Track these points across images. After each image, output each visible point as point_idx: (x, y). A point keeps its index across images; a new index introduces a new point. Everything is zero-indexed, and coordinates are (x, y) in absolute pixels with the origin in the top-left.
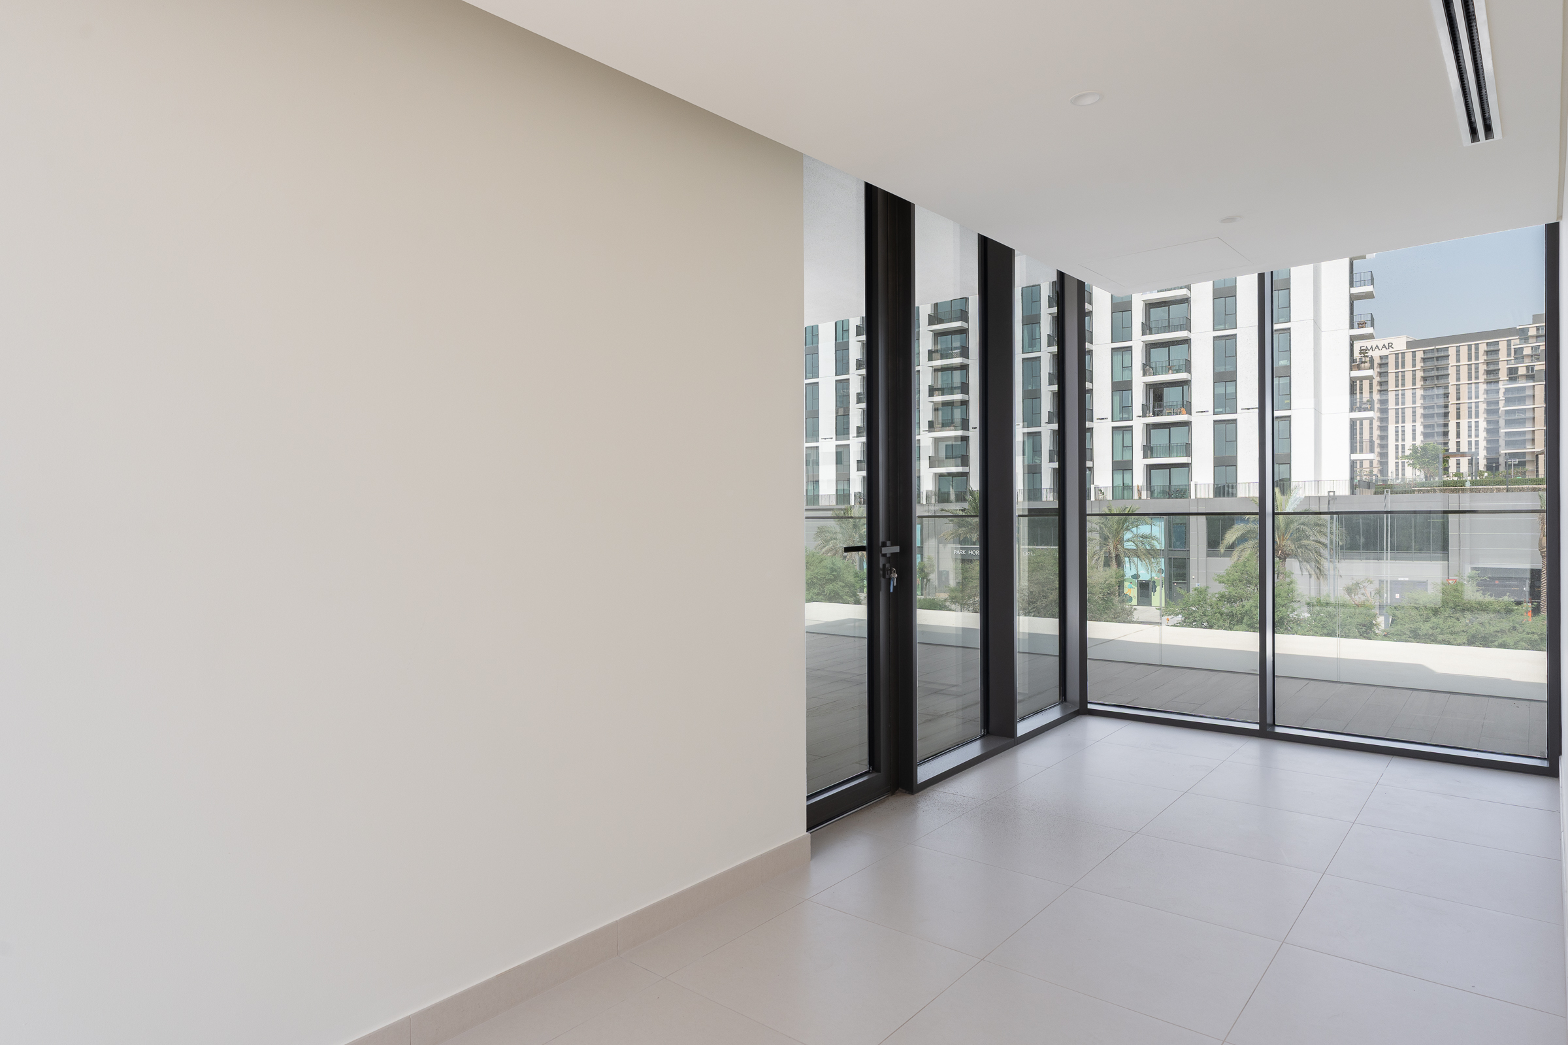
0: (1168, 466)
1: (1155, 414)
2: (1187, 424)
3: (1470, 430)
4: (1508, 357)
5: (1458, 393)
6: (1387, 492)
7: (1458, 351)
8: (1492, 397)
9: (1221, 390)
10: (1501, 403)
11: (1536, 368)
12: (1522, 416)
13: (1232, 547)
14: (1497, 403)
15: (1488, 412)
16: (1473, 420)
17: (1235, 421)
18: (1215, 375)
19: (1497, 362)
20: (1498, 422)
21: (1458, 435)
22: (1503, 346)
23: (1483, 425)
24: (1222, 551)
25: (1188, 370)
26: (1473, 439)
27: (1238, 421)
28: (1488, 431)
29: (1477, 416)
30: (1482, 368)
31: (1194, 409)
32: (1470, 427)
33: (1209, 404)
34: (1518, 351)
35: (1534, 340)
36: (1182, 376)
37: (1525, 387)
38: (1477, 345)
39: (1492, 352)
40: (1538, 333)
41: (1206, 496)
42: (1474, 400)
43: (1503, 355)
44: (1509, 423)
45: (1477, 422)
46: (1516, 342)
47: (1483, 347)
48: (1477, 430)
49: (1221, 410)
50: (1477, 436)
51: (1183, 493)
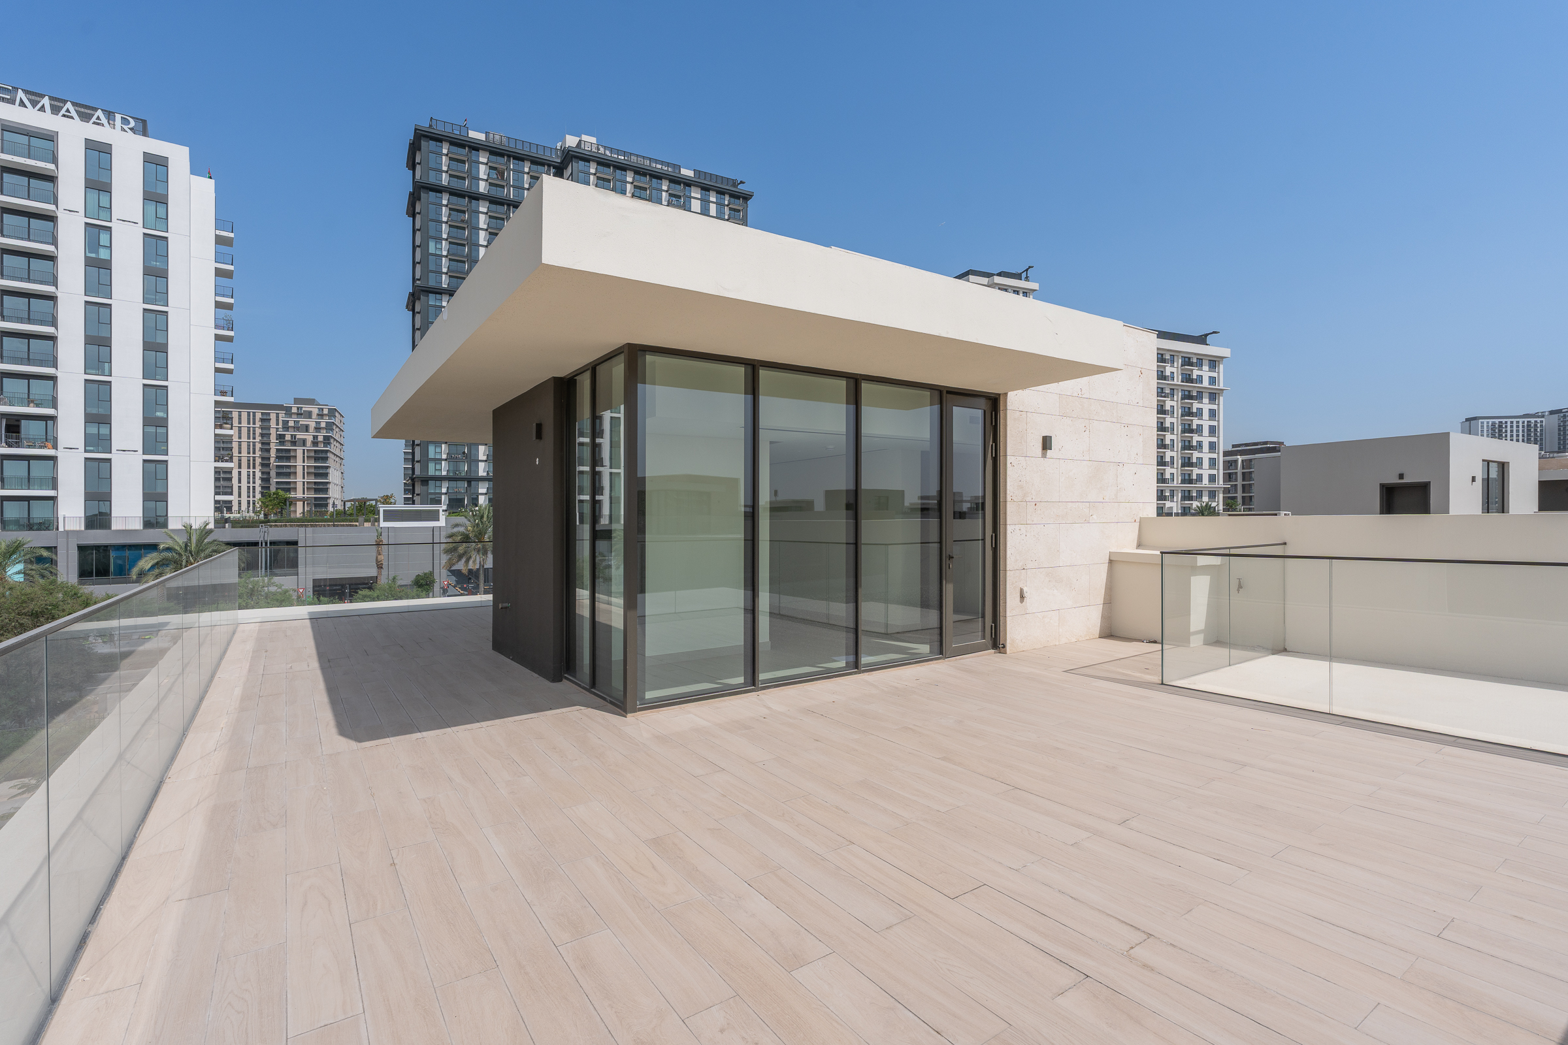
0: (28, 499)
1: (10, 446)
2: (53, 459)
3: (249, 478)
4: (248, 424)
5: (240, 448)
6: (262, 526)
7: (240, 416)
8: (266, 455)
9: (93, 430)
10: (272, 460)
11: (297, 437)
12: (288, 470)
13: (142, 574)
14: (269, 459)
15: (262, 465)
16: (251, 470)
17: (109, 460)
18: (86, 415)
19: (269, 428)
20: (269, 473)
21: (240, 481)
22: (273, 417)
23: (258, 475)
24: (135, 577)
25: (55, 406)
26: (251, 485)
27: (112, 460)
28: (262, 479)
29: (254, 468)
30: (258, 431)
31: (60, 445)
32: (249, 475)
33: (80, 443)
34: (285, 423)
35: (296, 416)
36: (49, 411)
37: (290, 449)
38: (254, 413)
39: (265, 420)
40: (298, 411)
41: (78, 529)
42: (251, 455)
43: (273, 424)
44: (278, 475)
45: (254, 472)
46: (282, 416)
47: (258, 416)
48: (254, 478)
49: (92, 448)
50: (254, 483)
51: (48, 525)
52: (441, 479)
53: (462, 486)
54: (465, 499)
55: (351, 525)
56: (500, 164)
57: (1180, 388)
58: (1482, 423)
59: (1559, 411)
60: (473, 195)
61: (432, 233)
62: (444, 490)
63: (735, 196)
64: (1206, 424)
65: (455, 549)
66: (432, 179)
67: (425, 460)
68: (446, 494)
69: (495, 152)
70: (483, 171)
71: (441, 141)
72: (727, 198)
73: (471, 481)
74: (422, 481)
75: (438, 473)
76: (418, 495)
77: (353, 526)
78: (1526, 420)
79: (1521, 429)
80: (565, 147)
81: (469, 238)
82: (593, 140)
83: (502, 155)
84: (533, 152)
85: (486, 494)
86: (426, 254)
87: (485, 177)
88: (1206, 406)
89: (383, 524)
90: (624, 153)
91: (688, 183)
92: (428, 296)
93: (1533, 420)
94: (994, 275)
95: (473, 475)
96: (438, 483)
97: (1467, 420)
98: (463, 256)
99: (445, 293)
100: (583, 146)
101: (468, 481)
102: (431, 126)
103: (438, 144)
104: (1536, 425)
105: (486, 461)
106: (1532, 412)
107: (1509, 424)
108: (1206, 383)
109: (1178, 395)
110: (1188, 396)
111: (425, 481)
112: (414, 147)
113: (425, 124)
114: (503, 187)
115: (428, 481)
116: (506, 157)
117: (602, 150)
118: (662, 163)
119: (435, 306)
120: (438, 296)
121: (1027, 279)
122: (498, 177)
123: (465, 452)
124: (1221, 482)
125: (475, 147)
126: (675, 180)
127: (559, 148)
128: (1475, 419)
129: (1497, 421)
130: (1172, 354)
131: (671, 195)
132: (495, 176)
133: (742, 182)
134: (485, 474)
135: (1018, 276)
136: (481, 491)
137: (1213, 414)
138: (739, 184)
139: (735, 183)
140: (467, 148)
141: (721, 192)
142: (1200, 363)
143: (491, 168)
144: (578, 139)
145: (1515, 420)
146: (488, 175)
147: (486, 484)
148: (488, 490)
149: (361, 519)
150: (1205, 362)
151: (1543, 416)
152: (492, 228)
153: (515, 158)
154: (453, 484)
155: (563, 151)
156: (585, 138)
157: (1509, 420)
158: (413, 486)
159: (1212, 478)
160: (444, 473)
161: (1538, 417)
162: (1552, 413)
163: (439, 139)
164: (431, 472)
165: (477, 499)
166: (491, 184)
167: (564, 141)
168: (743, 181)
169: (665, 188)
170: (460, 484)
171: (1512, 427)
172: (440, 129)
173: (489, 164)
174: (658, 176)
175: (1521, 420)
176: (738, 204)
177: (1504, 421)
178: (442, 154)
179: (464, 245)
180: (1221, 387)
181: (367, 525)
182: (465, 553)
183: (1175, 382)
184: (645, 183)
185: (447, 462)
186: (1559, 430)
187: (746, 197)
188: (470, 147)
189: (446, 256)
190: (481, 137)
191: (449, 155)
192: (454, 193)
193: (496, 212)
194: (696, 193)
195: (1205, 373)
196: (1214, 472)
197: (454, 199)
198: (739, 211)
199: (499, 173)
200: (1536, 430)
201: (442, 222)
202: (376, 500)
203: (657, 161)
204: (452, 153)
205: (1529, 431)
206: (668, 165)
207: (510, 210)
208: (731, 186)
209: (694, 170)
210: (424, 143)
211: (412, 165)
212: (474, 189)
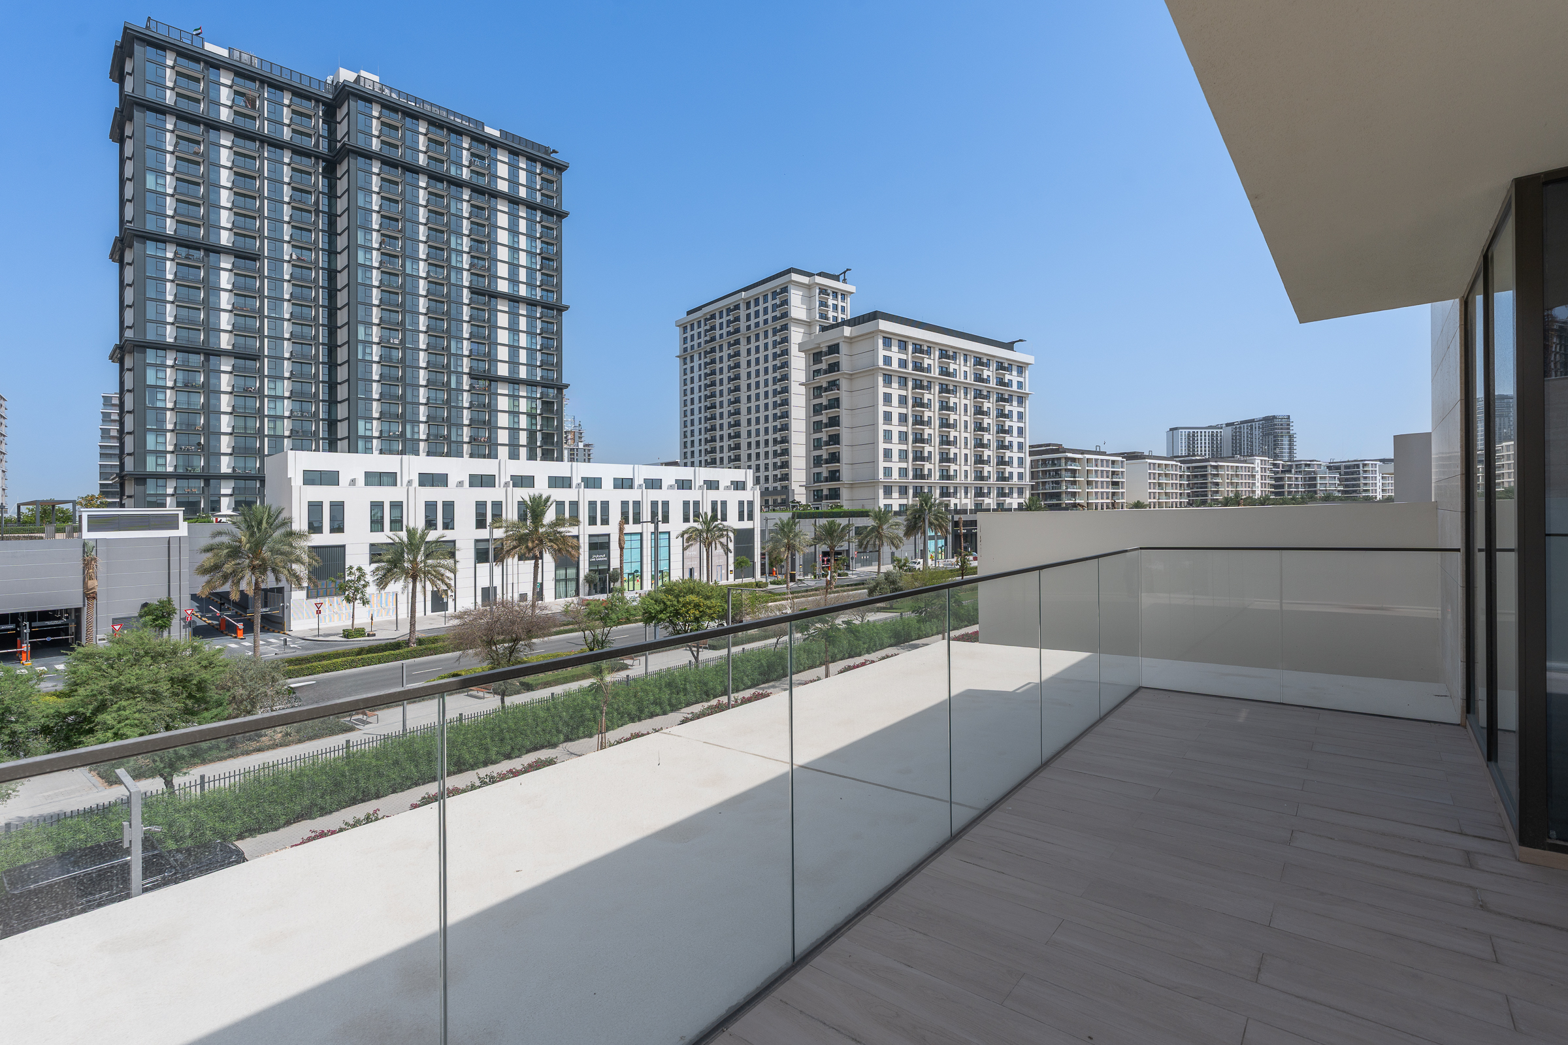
52: (166, 476)
53: (197, 485)
54: (200, 502)
55: (31, 538)
56: (250, 89)
57: (995, 391)
58: (1181, 432)
59: (1232, 424)
60: (211, 122)
61: (150, 163)
62: (170, 491)
63: (548, 165)
64: (1015, 425)
65: (216, 568)
66: (151, 94)
67: (141, 453)
68: (173, 495)
69: (242, 73)
70: (225, 95)
71: (164, 49)
72: (539, 166)
73: (209, 480)
74: (136, 479)
75: (160, 469)
76: (129, 497)
77: (35, 538)
78: (1211, 430)
79: (1207, 438)
80: (338, 82)
81: (206, 176)
82: (376, 78)
83: (253, 79)
84: (295, 82)
85: (231, 495)
86: (142, 191)
87: (229, 103)
88: (1013, 408)
89: (87, 535)
90: (416, 100)
91: (493, 144)
92: (145, 243)
93: (1215, 431)
94: (814, 275)
95: (212, 472)
96: (161, 482)
97: (1171, 430)
98: (198, 198)
99: (170, 242)
100: (362, 84)
101: (205, 480)
102: (147, 28)
103: (159, 52)
104: (1217, 435)
105: (231, 454)
106: (1214, 424)
107: (1199, 434)
108: (1015, 387)
109: (994, 398)
110: (1001, 399)
111: (141, 479)
112: (123, 52)
113: (139, 24)
114: (254, 118)
115: (145, 479)
116: (257, 82)
117: (387, 91)
118: (462, 117)
119: (156, 257)
120: (160, 245)
121: (844, 281)
122: (246, 106)
123: (200, 443)
124: (1028, 480)
125: (214, 64)
126: (479, 139)
127: (329, 82)
128: (1176, 429)
129: (1191, 431)
130: (989, 358)
131: (473, 155)
132: (243, 104)
133: (554, 152)
134: (230, 471)
135: (836, 278)
136: (223, 491)
137: (1021, 416)
138: (552, 153)
139: (546, 150)
140: (202, 64)
141: (531, 159)
142: (1009, 369)
143: (236, 93)
144: (356, 75)
145: (1203, 431)
146: (233, 100)
147: (232, 483)
148: (233, 491)
149: (49, 528)
150: (1015, 368)
151: (1221, 428)
152: (238, 167)
153: (271, 85)
154: (184, 483)
155: (336, 86)
156: (363, 73)
157: (1199, 431)
158: (122, 486)
159: (1021, 476)
160: (170, 469)
161: (1219, 428)
162: (1228, 425)
163: (161, 46)
164: (151, 465)
165: (219, 502)
166: (236, 113)
167: (336, 73)
168: (556, 150)
169: (466, 145)
170: (193, 483)
171: (1201, 436)
172: (161, 33)
173: (234, 87)
174: (459, 132)
175: (1207, 431)
176: (551, 174)
177: (1196, 431)
178: (166, 66)
179: (198, 184)
180: (1027, 391)
181: (59, 536)
182: (234, 573)
183: (991, 385)
184: (442, 137)
185: (174, 456)
186: (1233, 439)
187: (561, 168)
188: (206, 62)
189: (172, 196)
190: (224, 53)
191: (176, 68)
192: (181, 116)
193: (244, 148)
194: (503, 156)
195: (1013, 377)
196: (1022, 470)
197: (183, 125)
198: (552, 182)
199: (248, 100)
200: (1217, 439)
201: (166, 152)
202: (74, 503)
203: (455, 114)
204: (180, 66)
205: (1213, 439)
206: (469, 120)
207: (263, 148)
208: (544, 153)
209: (500, 130)
210: (138, 49)
211: (118, 75)
212: (212, 115)
